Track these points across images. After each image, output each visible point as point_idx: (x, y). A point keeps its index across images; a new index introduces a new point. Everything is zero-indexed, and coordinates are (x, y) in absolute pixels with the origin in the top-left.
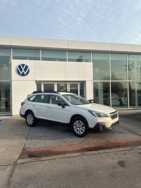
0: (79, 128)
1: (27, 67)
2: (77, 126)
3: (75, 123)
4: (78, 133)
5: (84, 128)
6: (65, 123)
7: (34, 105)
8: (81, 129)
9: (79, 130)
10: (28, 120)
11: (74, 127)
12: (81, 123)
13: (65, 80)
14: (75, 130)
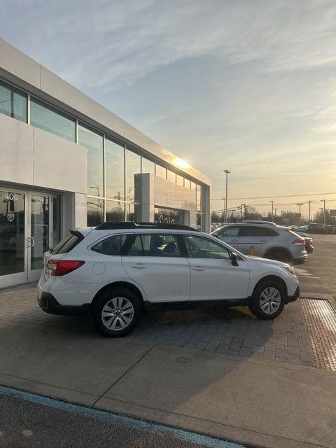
2: (267, 298)
3: (262, 294)
4: (268, 312)
5: (279, 299)
7: (140, 266)
8: (273, 302)
11: (261, 302)
12: (274, 290)
14: (263, 308)
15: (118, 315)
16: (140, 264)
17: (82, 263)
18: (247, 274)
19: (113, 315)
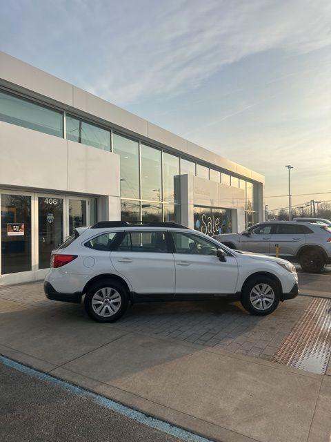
0: (261, 299)
2: (258, 294)
3: (253, 290)
4: (260, 308)
5: (273, 296)
6: (227, 294)
8: (266, 299)
9: (261, 303)
10: (95, 307)
12: (267, 287)
15: (107, 303)
16: (127, 258)
17: (75, 257)
18: (235, 270)
19: (103, 303)
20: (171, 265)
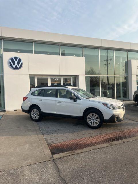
0: (93, 120)
1: (20, 60)
2: (91, 118)
3: (89, 116)
4: (92, 125)
5: (99, 120)
6: (77, 117)
7: (40, 100)
8: (95, 121)
9: (93, 122)
10: (32, 116)
11: (88, 120)
12: (96, 115)
13: (59, 74)
14: (89, 122)
17: (27, 98)
18: (80, 106)
19: (34, 114)
20: (54, 102)
